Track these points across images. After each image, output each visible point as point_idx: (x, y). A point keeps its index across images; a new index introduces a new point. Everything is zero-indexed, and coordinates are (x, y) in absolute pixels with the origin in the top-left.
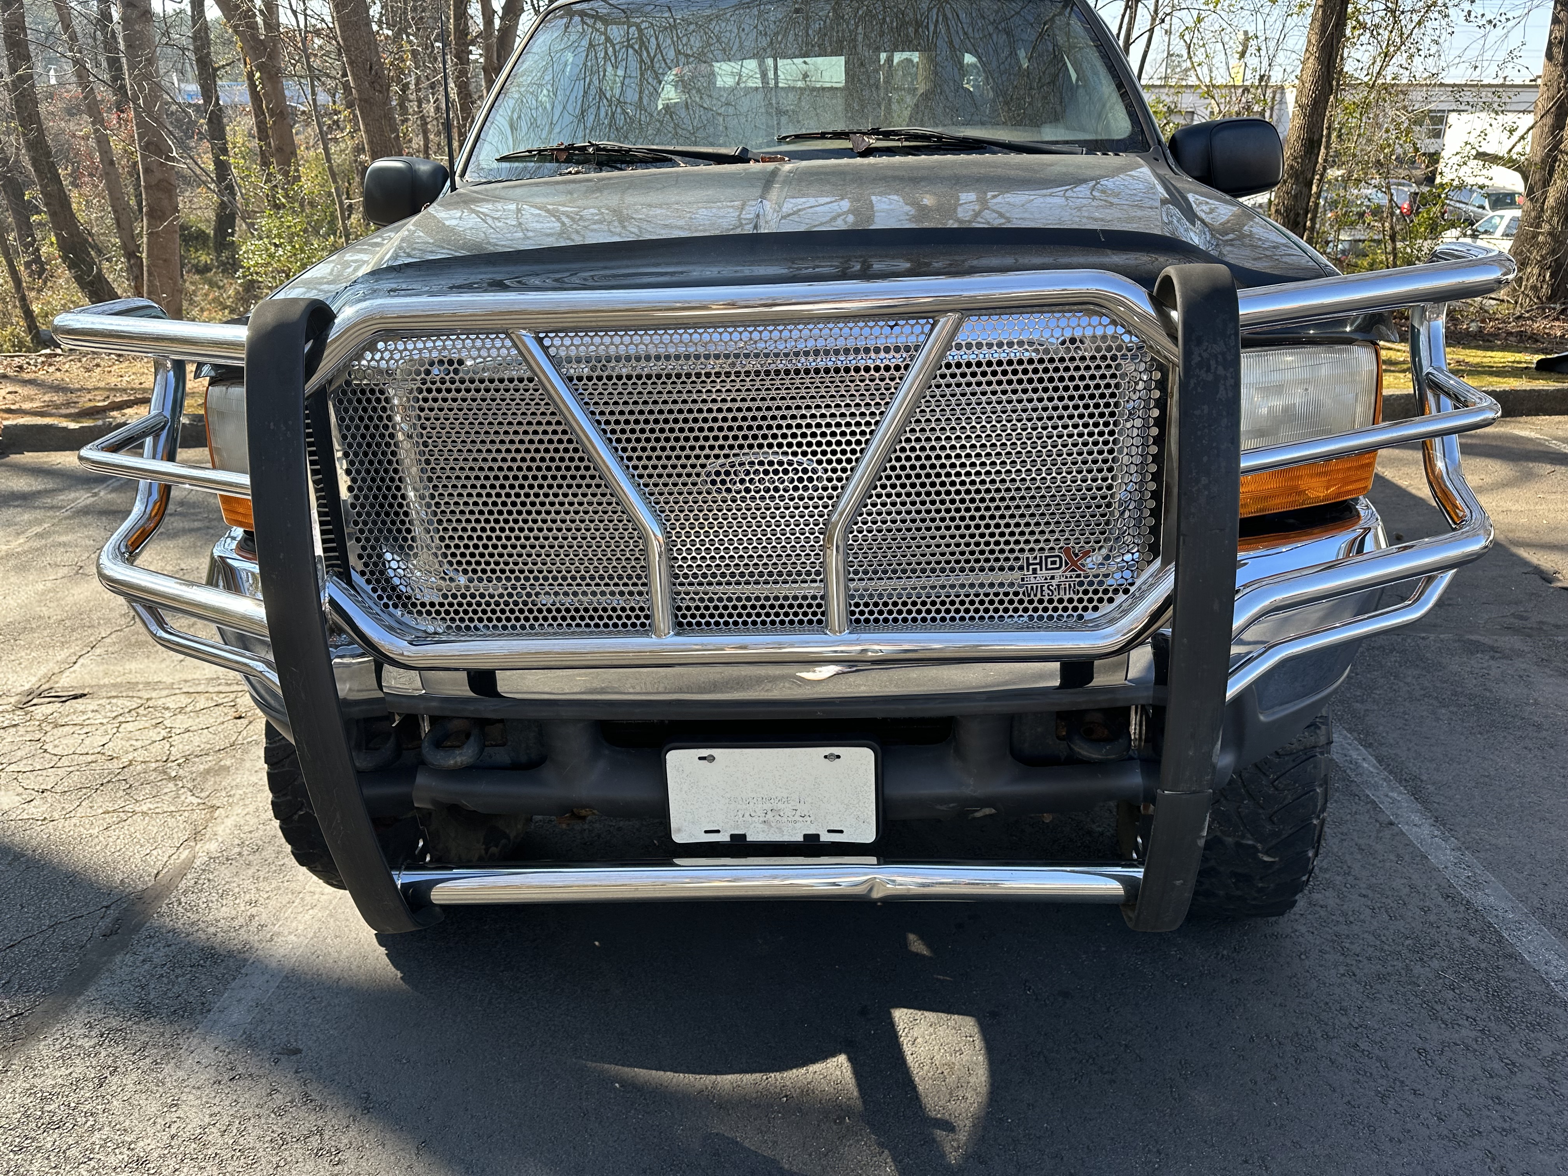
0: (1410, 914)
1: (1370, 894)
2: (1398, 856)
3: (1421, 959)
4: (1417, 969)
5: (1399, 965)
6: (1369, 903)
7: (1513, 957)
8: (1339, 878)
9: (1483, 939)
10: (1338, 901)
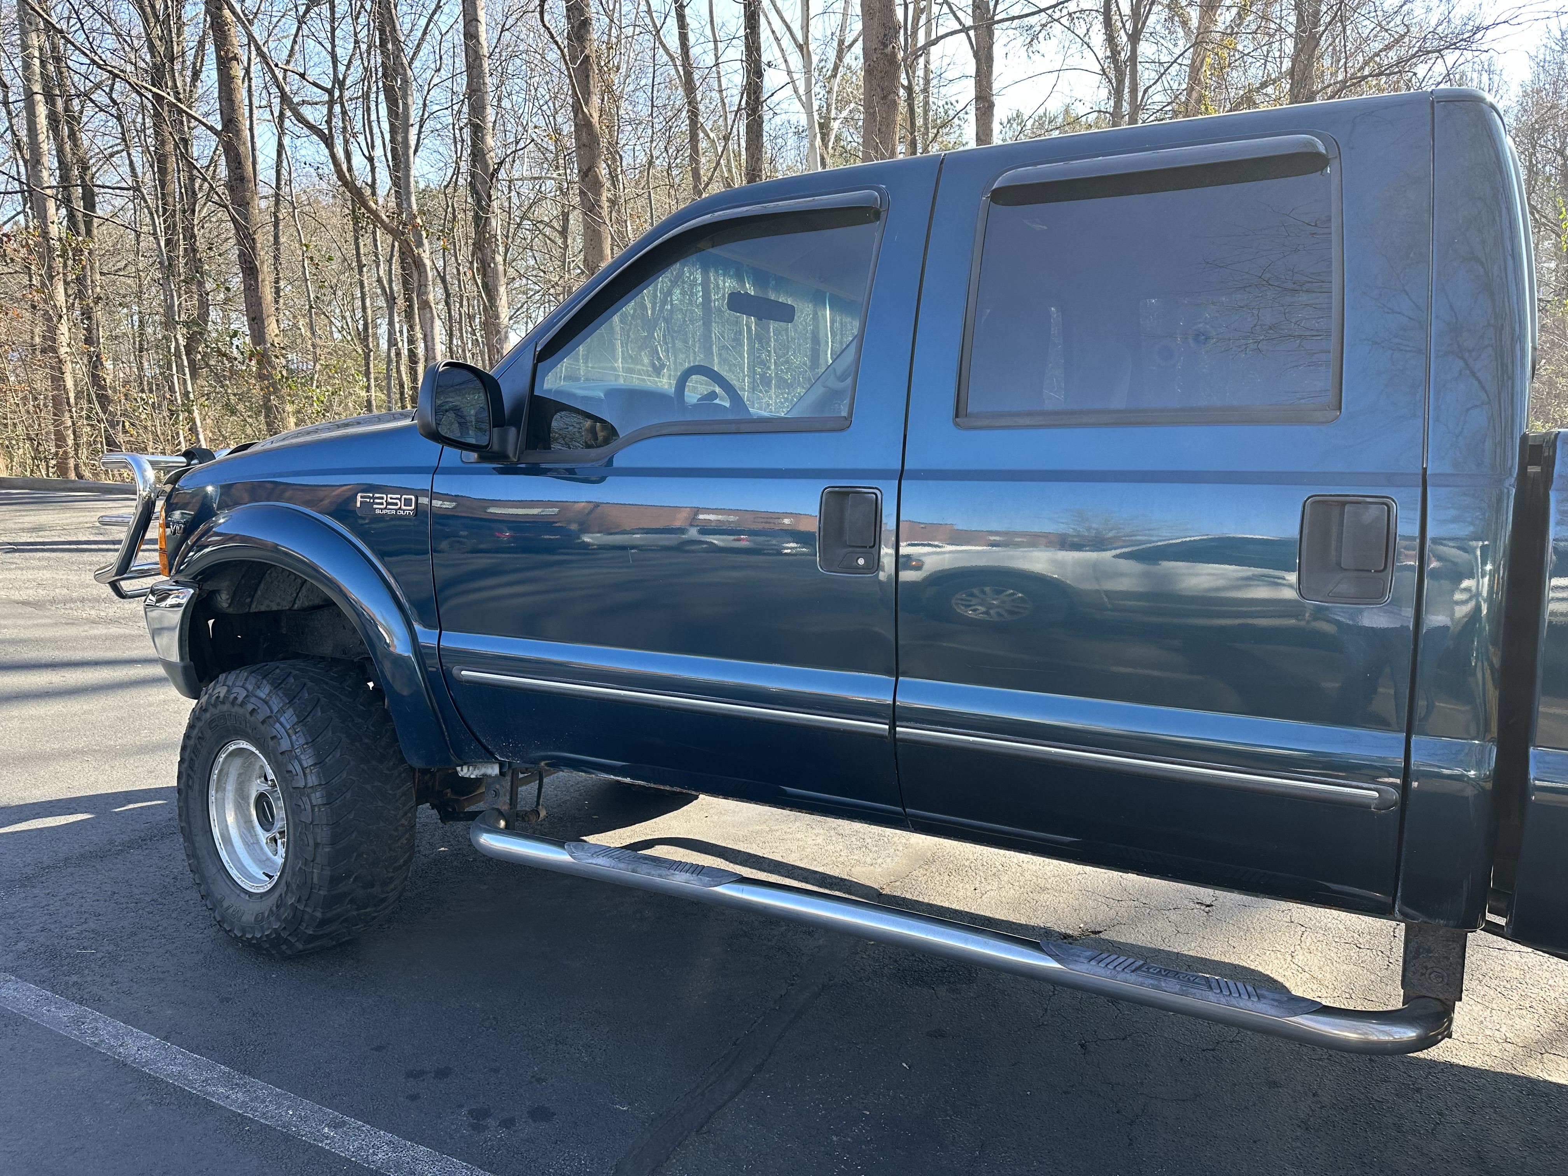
0: (126, 976)
1: (162, 976)
2: (150, 1012)
3: (109, 953)
4: (111, 948)
5: (124, 945)
6: (159, 970)
7: (40, 982)
8: (188, 975)
9: (67, 983)
10: (182, 961)
